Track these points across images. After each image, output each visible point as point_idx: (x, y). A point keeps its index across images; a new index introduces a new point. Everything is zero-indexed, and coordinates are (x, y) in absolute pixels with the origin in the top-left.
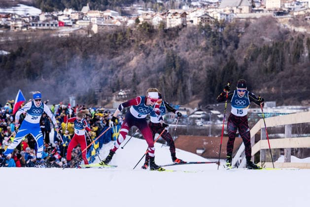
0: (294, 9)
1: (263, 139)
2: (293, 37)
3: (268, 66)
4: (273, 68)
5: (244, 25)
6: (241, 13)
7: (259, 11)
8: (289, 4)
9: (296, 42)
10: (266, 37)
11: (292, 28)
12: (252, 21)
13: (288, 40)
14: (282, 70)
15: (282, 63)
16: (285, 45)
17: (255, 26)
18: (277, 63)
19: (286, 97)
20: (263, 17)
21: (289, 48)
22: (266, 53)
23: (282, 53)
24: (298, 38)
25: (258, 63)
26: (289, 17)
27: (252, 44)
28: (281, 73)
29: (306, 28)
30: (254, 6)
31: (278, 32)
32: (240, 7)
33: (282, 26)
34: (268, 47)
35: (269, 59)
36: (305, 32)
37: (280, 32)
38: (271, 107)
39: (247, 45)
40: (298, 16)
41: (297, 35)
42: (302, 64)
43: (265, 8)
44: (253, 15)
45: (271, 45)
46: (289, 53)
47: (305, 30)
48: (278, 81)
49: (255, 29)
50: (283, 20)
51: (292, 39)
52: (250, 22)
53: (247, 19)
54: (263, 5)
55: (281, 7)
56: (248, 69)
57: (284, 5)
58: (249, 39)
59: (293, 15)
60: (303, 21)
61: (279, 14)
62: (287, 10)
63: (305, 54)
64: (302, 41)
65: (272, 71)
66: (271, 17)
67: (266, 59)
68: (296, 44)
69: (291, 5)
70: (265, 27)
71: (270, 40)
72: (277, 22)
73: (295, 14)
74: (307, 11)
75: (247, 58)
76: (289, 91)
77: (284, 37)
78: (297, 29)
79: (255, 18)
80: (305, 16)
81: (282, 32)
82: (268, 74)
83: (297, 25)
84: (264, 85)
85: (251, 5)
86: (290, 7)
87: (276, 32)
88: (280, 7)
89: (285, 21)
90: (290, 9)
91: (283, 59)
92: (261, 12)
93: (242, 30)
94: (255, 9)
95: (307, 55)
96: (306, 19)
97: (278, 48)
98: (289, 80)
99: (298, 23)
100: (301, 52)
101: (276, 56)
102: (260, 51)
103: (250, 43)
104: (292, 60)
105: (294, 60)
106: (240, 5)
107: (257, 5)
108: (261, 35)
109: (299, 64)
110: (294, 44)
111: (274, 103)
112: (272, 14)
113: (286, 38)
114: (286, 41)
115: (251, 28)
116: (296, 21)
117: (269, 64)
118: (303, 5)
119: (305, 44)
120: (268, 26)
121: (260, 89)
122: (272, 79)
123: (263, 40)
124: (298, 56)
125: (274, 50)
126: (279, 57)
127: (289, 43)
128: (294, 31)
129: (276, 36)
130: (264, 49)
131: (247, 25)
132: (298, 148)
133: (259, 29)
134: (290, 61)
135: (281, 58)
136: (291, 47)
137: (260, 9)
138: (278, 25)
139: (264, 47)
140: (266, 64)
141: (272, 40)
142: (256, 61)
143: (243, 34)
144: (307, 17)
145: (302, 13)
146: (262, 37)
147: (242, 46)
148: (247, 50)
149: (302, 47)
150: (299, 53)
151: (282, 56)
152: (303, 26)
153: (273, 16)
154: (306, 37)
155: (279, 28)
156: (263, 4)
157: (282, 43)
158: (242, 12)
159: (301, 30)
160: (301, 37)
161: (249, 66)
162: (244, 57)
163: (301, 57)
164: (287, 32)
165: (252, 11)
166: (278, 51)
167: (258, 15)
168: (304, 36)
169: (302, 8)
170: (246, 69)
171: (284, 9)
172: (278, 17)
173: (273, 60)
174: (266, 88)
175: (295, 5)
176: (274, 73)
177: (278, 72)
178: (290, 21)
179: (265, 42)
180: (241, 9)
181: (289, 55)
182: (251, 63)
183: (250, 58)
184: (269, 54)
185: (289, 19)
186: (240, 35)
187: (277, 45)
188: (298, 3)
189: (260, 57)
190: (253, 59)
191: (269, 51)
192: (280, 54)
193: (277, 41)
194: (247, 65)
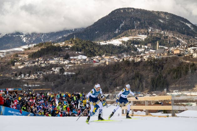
2: (185, 64)
3: (175, 76)
5: (165, 60)
6: (164, 56)
7: (171, 55)
9: (186, 66)
10: (174, 64)
13: (183, 66)
14: (181, 78)
15: (180, 75)
16: (181, 68)
19: (182, 88)
20: (173, 57)
23: (181, 71)
25: (171, 75)
28: (180, 79)
30: (169, 53)
35: (175, 73)
36: (189, 63)
37: (179, 63)
38: (176, 92)
39: (167, 68)
41: (186, 64)
42: (189, 75)
43: (174, 53)
45: (176, 68)
46: (183, 71)
48: (179, 82)
52: (168, 59)
53: (167, 58)
54: (172, 53)
57: (181, 52)
58: (167, 66)
60: (189, 58)
61: (179, 56)
65: (177, 78)
66: (176, 57)
67: (174, 73)
71: (176, 66)
72: (178, 59)
73: (185, 55)
74: (190, 54)
75: (167, 73)
76: (183, 86)
77: (181, 65)
78: (186, 62)
79: (170, 58)
82: (175, 79)
83: (187, 60)
84: (174, 83)
86: (183, 53)
88: (179, 53)
89: (181, 58)
91: (181, 73)
93: (165, 62)
95: (190, 71)
97: (179, 69)
98: (184, 81)
101: (178, 72)
102: (172, 70)
104: (184, 73)
106: (164, 52)
108: (172, 64)
109: (187, 75)
111: (178, 91)
115: (168, 61)
116: (186, 58)
119: (189, 67)
120: (175, 60)
121: (172, 85)
122: (176, 81)
123: (173, 66)
125: (177, 70)
128: (185, 62)
133: (171, 61)
136: (184, 68)
139: (173, 69)
143: (165, 64)
145: (188, 55)
147: (165, 69)
148: (167, 70)
149: (188, 68)
150: (187, 71)
152: (189, 60)
154: (190, 65)
155: (179, 61)
160: (188, 65)
163: (188, 73)
164: (182, 63)
165: (168, 55)
167: (171, 56)
168: (189, 64)
169: (188, 53)
171: (181, 54)
173: (177, 74)
174: (174, 85)
175: (185, 52)
176: (177, 79)
177: (179, 78)
178: (183, 58)
180: (164, 54)
182: (168, 75)
186: (164, 64)
187: (178, 68)
188: (187, 51)
189: (172, 73)
190: (169, 74)
191: (175, 70)
192: (180, 71)
193: (178, 66)
194: (167, 76)
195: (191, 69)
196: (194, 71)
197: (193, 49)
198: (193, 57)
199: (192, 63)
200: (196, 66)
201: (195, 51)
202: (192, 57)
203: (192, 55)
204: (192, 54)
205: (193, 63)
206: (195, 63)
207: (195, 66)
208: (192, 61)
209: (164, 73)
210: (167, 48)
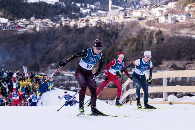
0: (148, 17)
1: (131, 88)
2: (148, 32)
3: (134, 48)
4: (137, 49)
5: (121, 26)
6: (119, 19)
8: (146, 14)
9: (149, 35)
10: (133, 32)
11: (147, 27)
12: (125, 23)
13: (145, 34)
14: (142, 50)
15: (142, 47)
16: (143, 36)
17: (126, 26)
18: (139, 47)
20: (131, 21)
21: (146, 38)
22: (133, 41)
24: (151, 32)
25: (128, 46)
26: (145, 21)
27: (125, 36)
29: (155, 27)
30: (126, 15)
31: (139, 29)
33: (142, 26)
34: (134, 38)
35: (135, 45)
36: (154, 29)
37: (140, 29)
39: (123, 37)
40: (150, 21)
41: (150, 31)
42: (153, 47)
43: (132, 16)
44: (126, 20)
45: (136, 37)
46: (146, 40)
47: (155, 28)
49: (127, 28)
50: (142, 23)
51: (147, 33)
52: (124, 24)
53: (123, 22)
54: (131, 15)
55: (141, 16)
56: (123, 50)
57: (142, 15)
58: (124, 34)
59: (147, 20)
60: (153, 23)
61: (140, 19)
62: (144, 17)
63: (155, 41)
64: (153, 34)
65: (137, 51)
66: (135, 21)
67: (133, 44)
68: (150, 36)
69: (146, 15)
70: (132, 27)
71: (135, 34)
72: (139, 24)
73: (149, 19)
74: (155, 18)
75: (123, 44)
77: (143, 32)
78: (150, 28)
79: (127, 22)
80: (154, 21)
81: (142, 29)
82: (134, 53)
83: (150, 26)
84: (132, 59)
85: (124, 15)
86: (146, 16)
87: (138, 30)
88: (140, 16)
89: (143, 23)
90: (146, 17)
91: (143, 44)
92: (130, 18)
93: (120, 28)
94: (127, 17)
95: (156, 42)
96: (155, 22)
97: (140, 38)
99: (150, 24)
100: (152, 40)
101: (139, 42)
102: (130, 40)
103: (124, 36)
105: (148, 45)
106: (118, 15)
107: (128, 15)
108: (130, 31)
109: (151, 47)
110: (149, 36)
112: (136, 19)
113: (144, 33)
114: (144, 34)
115: (125, 27)
116: (149, 23)
117: (135, 47)
118: (153, 14)
119: (154, 36)
120: (134, 26)
121: (130, 61)
122: (136, 55)
123: (131, 34)
124: (150, 42)
125: (137, 39)
126: (140, 43)
127: (145, 36)
128: (148, 29)
129: (139, 31)
130: (132, 39)
131: (122, 26)
133: (129, 28)
134: (146, 45)
135: (141, 43)
136: (147, 37)
137: (129, 17)
138: (139, 25)
139: (132, 38)
140: (133, 47)
141: (137, 34)
142: (127, 45)
143: (120, 31)
144: (155, 21)
145: (152, 19)
147: (120, 37)
148: (123, 40)
149: (153, 37)
150: (151, 41)
151: (142, 43)
152: (153, 26)
153: (137, 21)
154: (155, 32)
155: (140, 27)
156: (131, 14)
157: (142, 35)
158: (120, 18)
159: (152, 28)
160: (152, 32)
161: (124, 48)
162: (121, 43)
163: (152, 43)
164: (145, 29)
165: (125, 18)
166: (140, 40)
167: (128, 20)
168: (154, 31)
169: (152, 16)
170: (122, 50)
171: (143, 17)
172: (139, 21)
173: (137, 45)
175: (149, 14)
176: (137, 52)
177: (140, 52)
178: (146, 23)
179: (132, 35)
180: (119, 17)
181: (146, 42)
182: (125, 47)
183: (124, 44)
184: (135, 42)
185: (145, 22)
186: (119, 31)
187: (139, 36)
188: (150, 13)
189: (130, 43)
190: (126, 45)
191: (135, 40)
192: (141, 41)
195: (156, 37)
196: (161, 41)
197: (160, 11)
198: (160, 22)
199: (158, 29)
200: (163, 34)
201: (162, 13)
202: (158, 22)
203: (158, 19)
204: (158, 17)
205: (160, 30)
206: (161, 29)
207: (162, 34)
208: (158, 27)
209: (119, 44)
210: (122, 9)
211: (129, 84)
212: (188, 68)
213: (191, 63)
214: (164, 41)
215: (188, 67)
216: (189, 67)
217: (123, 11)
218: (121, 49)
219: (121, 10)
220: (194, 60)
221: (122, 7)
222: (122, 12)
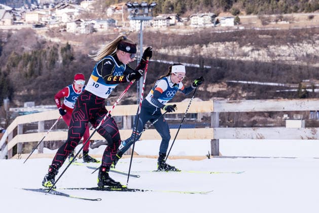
0: (50, 22)
1: (20, 134)
2: (49, 46)
3: (28, 71)
4: (32, 73)
5: (7, 36)
6: (3, 25)
7: (20, 23)
8: (46, 18)
9: (51, 50)
10: (26, 46)
11: (48, 38)
12: (13, 32)
13: (45, 49)
14: (40, 75)
15: (40, 69)
16: (42, 53)
17: (16, 36)
18: (36, 69)
19: (43, 98)
20: (23, 29)
21: (46, 55)
22: (26, 60)
23: (40, 61)
24: (54, 47)
25: (19, 68)
26: (45, 29)
27: (13, 52)
28: (39, 77)
29: (60, 39)
30: (15, 19)
31: (36, 42)
32: (2, 20)
33: (39, 36)
34: (28, 55)
35: (29, 65)
36: (60, 43)
37: (38, 42)
38: (30, 106)
39: (10, 53)
40: (53, 29)
41: (52, 45)
42: (58, 70)
43: (25, 21)
44: (14, 27)
45: (30, 53)
46: (46, 59)
47: (60, 41)
48: (37, 84)
49: (16, 39)
50: (40, 31)
51: (49, 48)
52: (12, 33)
53: (10, 30)
54: (23, 19)
55: (39, 20)
56: (10, 74)
57: (41, 19)
58: (11, 48)
59: (49, 27)
60: (58, 32)
61: (37, 26)
62: (44, 23)
63: (59, 61)
64: (57, 50)
65: (31, 75)
66: (30, 29)
67: (26, 65)
68: (52, 52)
69: (48, 19)
70: (25, 38)
71: (30, 49)
72: (35, 33)
73: (51, 27)
74: (61, 25)
75: (9, 65)
76: (46, 92)
77: (42, 46)
78: (52, 40)
79: (16, 30)
80: (59, 29)
81: (40, 42)
82: (28, 78)
83: (53, 36)
84: (24, 87)
85: (12, 18)
86: (47, 21)
87: (35, 42)
88: (37, 20)
89: (42, 32)
90: (47, 22)
91: (41, 65)
92: (22, 24)
93: (5, 40)
94: (16, 22)
95: (61, 61)
96: (60, 31)
97: (36, 56)
98: (46, 83)
99: (53, 35)
100: (56, 59)
101: (35, 62)
102: (21, 58)
103: (12, 51)
105: (50, 66)
106: (3, 18)
107: (18, 18)
108: (22, 44)
109: (55, 69)
110: (50, 53)
111: (33, 103)
112: (31, 26)
113: (43, 47)
114: (44, 49)
115: (12, 38)
116: (51, 33)
117: (29, 70)
118: (58, 19)
119: (59, 53)
120: (28, 37)
121: (21, 91)
122: (31, 82)
123: (23, 49)
124: (53, 62)
125: (32, 57)
126: (37, 63)
127: (46, 52)
128: (50, 41)
129: (35, 45)
130: (25, 57)
131: (9, 36)
132: (54, 141)
133: (20, 39)
134: (47, 67)
135: (39, 64)
136: (48, 54)
137: (20, 22)
138: (36, 35)
139: (25, 54)
140: (26, 70)
141: (32, 49)
142: (17, 66)
143: (5, 43)
144: (61, 30)
145: (57, 26)
146: (22, 46)
147: (5, 54)
148: (10, 58)
149: (57, 55)
150: (55, 60)
151: (40, 63)
152: (58, 37)
153: (32, 28)
154: (60, 47)
155: (37, 38)
156: (23, 17)
157: (39, 51)
158: (5, 24)
159: (56, 40)
160: (56, 46)
161: (11, 71)
162: (7, 64)
163: (56, 64)
164: (44, 42)
165: (13, 24)
166: (36, 59)
167: (19, 27)
168: (58, 45)
169: (56, 21)
170: (9, 74)
171: (41, 22)
172: (37, 29)
173: (32, 66)
174: (26, 91)
175: (51, 19)
176: (33, 77)
177: (36, 76)
178: (47, 32)
179: (25, 51)
180: (4, 22)
181: (46, 61)
182: (13, 69)
183: (12, 64)
184: (28, 61)
185: (45, 31)
186: (3, 44)
187: (35, 53)
188: (53, 18)
189: (21, 64)
190: (14, 65)
191: (29, 58)
192: (38, 61)
193: (35, 50)
194: (9, 71)
195: (62, 55)
196: (69, 60)
197: (68, 14)
198: (68, 31)
199: (65, 42)
200: (73, 50)
201: (71, 17)
202: (65, 31)
203: (65, 27)
204: (66, 23)
205: (68, 43)
206: (70, 42)
207: (71, 50)
208: (65, 38)
209: (4, 64)
210: (10, 8)
211: (17, 127)
212: (110, 103)
213: (115, 94)
214: (75, 61)
215: (110, 101)
216: (112, 101)
217: (10, 12)
218: (7, 72)
219: (7, 11)
220: (119, 91)
221: (10, 6)
222: (8, 13)
